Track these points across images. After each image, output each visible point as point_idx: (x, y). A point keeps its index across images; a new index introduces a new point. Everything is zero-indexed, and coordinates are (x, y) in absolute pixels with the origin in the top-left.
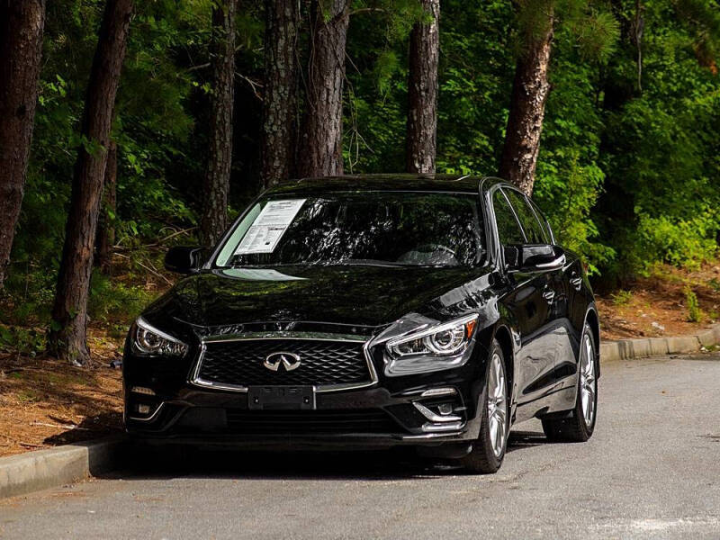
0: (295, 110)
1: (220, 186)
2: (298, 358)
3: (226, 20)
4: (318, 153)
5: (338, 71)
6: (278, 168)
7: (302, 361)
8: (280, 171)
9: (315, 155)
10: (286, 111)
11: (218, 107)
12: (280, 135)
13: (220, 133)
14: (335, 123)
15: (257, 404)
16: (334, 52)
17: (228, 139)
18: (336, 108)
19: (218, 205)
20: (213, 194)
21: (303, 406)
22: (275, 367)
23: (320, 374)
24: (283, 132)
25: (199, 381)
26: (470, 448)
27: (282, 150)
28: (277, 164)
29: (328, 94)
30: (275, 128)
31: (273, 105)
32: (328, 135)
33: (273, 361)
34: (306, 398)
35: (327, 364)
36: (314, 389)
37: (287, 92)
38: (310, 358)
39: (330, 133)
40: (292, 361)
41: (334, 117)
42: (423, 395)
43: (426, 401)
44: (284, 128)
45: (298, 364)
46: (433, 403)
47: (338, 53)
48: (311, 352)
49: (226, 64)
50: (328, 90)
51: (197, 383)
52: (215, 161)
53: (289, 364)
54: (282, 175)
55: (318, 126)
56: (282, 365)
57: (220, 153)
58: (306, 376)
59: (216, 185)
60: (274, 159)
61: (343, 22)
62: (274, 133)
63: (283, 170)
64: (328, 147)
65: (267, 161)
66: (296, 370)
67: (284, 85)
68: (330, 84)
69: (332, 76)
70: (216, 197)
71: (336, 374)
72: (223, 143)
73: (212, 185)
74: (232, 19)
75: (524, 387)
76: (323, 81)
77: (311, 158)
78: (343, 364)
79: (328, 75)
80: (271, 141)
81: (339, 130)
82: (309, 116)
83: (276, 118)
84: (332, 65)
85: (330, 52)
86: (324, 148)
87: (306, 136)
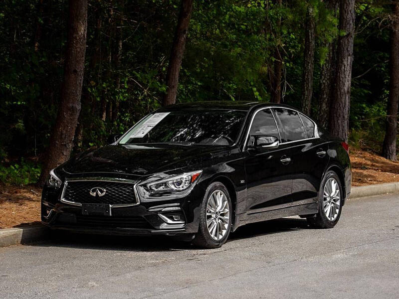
0: (333, 74)
1: (306, 105)
2: (105, 190)
3: (310, 36)
4: (340, 91)
5: (349, 57)
6: (325, 98)
7: (106, 192)
8: (326, 100)
9: (339, 93)
10: (329, 74)
11: (306, 72)
12: (326, 84)
13: (307, 83)
14: (348, 80)
15: (86, 212)
16: (347, 49)
17: (310, 86)
18: (348, 73)
21: (105, 214)
22: (94, 194)
23: (114, 198)
25: (63, 200)
26: (194, 237)
27: (327, 91)
28: (325, 96)
29: (345, 67)
30: (324, 81)
31: (324, 72)
32: (344, 84)
33: (93, 191)
34: (107, 210)
35: (117, 194)
36: (110, 206)
38: (110, 190)
39: (345, 84)
40: (102, 192)
41: (347, 77)
42: (163, 210)
43: (165, 213)
44: (328, 81)
45: (104, 193)
46: (169, 214)
47: (349, 49)
48: (111, 188)
49: (310, 54)
50: (345, 65)
51: (62, 201)
52: (304, 95)
53: (100, 193)
54: (327, 101)
55: (340, 80)
56: (97, 194)
57: (306, 92)
58: (108, 199)
59: (304, 105)
61: (351, 36)
62: (324, 83)
63: (328, 99)
64: (344, 89)
65: (321, 95)
66: (103, 196)
67: (328, 63)
68: (345, 63)
69: (346, 59)
70: (304, 110)
71: (122, 199)
72: (307, 88)
73: (303, 105)
74: (313, 36)
75: (252, 206)
76: (342, 61)
78: (125, 194)
79: (345, 59)
80: (323, 87)
81: (350, 82)
82: (336, 76)
83: (325, 77)
84: (346, 55)
85: (345, 49)
86: (343, 90)
87: (335, 85)
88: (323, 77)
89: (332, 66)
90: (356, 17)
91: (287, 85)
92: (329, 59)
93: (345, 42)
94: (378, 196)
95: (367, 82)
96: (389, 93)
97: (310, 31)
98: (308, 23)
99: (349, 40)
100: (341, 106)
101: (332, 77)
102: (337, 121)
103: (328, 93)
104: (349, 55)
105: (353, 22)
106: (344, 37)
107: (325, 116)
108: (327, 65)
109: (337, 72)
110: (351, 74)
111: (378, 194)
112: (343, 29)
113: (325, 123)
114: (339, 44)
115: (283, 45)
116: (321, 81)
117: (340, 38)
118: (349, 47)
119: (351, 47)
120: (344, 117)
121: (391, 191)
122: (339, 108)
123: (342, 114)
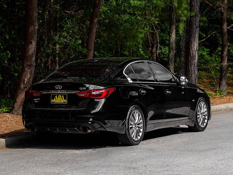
3: (173, 17)
5: (197, 29)
8: (184, 55)
9: (191, 50)
10: (185, 39)
11: (171, 39)
12: (183, 45)
14: (196, 42)
19: (171, 64)
20: (170, 61)
24: (184, 45)
27: (184, 49)
28: (183, 53)
29: (194, 35)
30: (182, 44)
31: (181, 38)
32: (194, 45)
37: (185, 34)
41: (196, 40)
44: (184, 44)
47: (196, 24)
55: (192, 43)
60: (182, 52)
62: (182, 45)
63: (185, 54)
65: (180, 52)
68: (194, 32)
73: (170, 58)
77: (190, 51)
79: (194, 30)
80: (181, 47)
81: (198, 44)
82: (189, 40)
83: (182, 41)
84: (195, 27)
85: (194, 24)
86: (194, 49)
87: (189, 46)
88: (181, 41)
89: (186, 34)
90: (200, 4)
91: (160, 47)
92: (185, 30)
93: (194, 20)
94: (217, 112)
95: (208, 44)
96: (222, 49)
97: (172, 14)
98: (171, 9)
99: (197, 18)
100: (193, 58)
101: (187, 41)
102: (191, 68)
103: (185, 51)
104: (197, 27)
105: (198, 7)
106: (193, 16)
107: (183, 65)
108: (184, 34)
109: (189, 38)
110: (198, 39)
111: (217, 111)
112: (192, 11)
113: (183, 69)
114: (190, 21)
115: (157, 22)
116: (180, 44)
117: (191, 17)
118: (196, 22)
119: (197, 22)
120: (195, 65)
121: (225, 109)
122: (192, 60)
123: (193, 64)
